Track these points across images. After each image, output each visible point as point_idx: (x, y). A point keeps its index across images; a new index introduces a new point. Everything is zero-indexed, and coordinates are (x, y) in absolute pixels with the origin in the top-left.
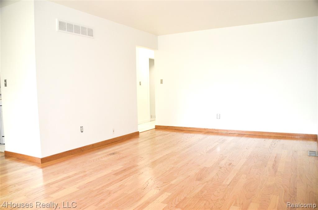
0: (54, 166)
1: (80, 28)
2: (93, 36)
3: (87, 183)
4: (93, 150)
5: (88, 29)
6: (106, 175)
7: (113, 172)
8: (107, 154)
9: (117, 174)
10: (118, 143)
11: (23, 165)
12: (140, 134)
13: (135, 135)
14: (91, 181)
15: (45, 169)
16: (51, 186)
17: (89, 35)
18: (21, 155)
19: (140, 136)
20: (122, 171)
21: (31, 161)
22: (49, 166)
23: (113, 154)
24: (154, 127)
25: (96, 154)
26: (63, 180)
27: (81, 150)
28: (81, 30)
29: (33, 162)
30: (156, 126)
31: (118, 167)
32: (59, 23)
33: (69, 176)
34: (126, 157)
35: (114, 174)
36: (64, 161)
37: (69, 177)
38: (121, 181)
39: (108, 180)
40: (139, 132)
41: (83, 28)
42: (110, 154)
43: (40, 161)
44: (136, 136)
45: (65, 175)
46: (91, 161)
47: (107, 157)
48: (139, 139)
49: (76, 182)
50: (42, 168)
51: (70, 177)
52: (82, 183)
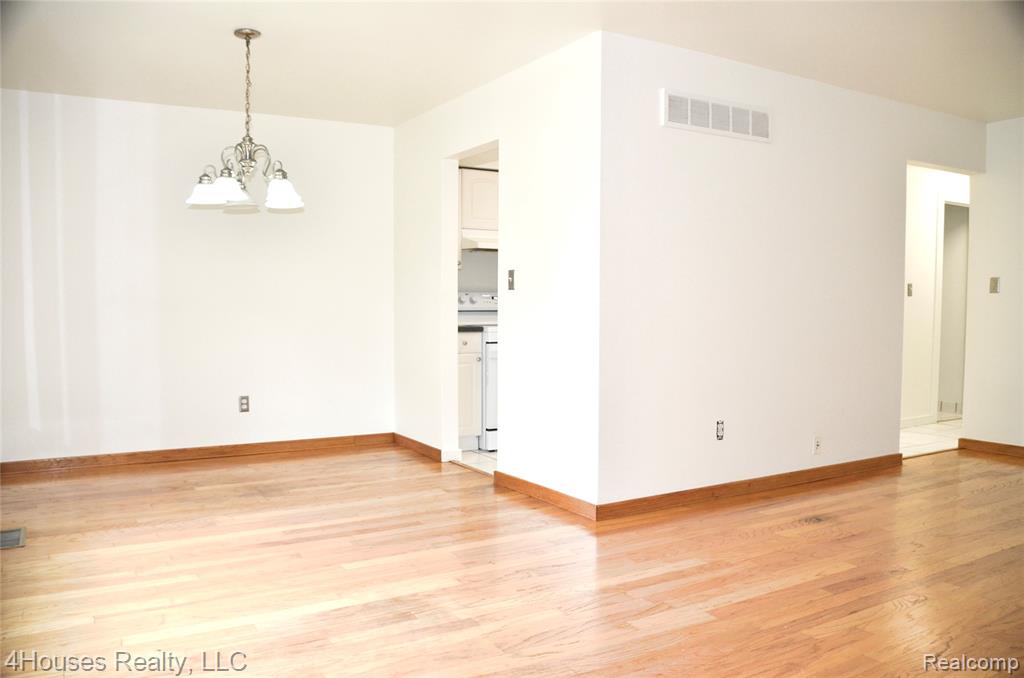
0: (633, 534)
1: (731, 114)
2: (767, 136)
3: (739, 603)
4: (749, 501)
5: (754, 113)
6: (797, 587)
7: (823, 579)
8: (797, 518)
9: (835, 588)
10: (830, 485)
11: (547, 518)
12: (904, 461)
13: (891, 465)
14: (751, 597)
15: (606, 539)
16: (629, 593)
17: (755, 133)
18: (539, 488)
19: (904, 469)
20: (851, 581)
21: (566, 510)
22: (619, 530)
23: (818, 519)
24: (956, 445)
25: (762, 512)
26: (663, 579)
27: (713, 494)
28: (731, 120)
29: (572, 513)
30: (962, 441)
31: (839, 566)
32: (670, 100)
33: (682, 572)
34: (861, 535)
35: (828, 588)
36: (661, 522)
37: (681, 575)
38: (852, 613)
39: (808, 604)
40: (901, 455)
41: (740, 113)
42: (809, 520)
43: (593, 514)
44: (890, 470)
45: (669, 568)
46: (747, 534)
47: (796, 527)
48: (900, 480)
49: (705, 592)
50: (598, 534)
51: (684, 576)
52: (722, 600)
